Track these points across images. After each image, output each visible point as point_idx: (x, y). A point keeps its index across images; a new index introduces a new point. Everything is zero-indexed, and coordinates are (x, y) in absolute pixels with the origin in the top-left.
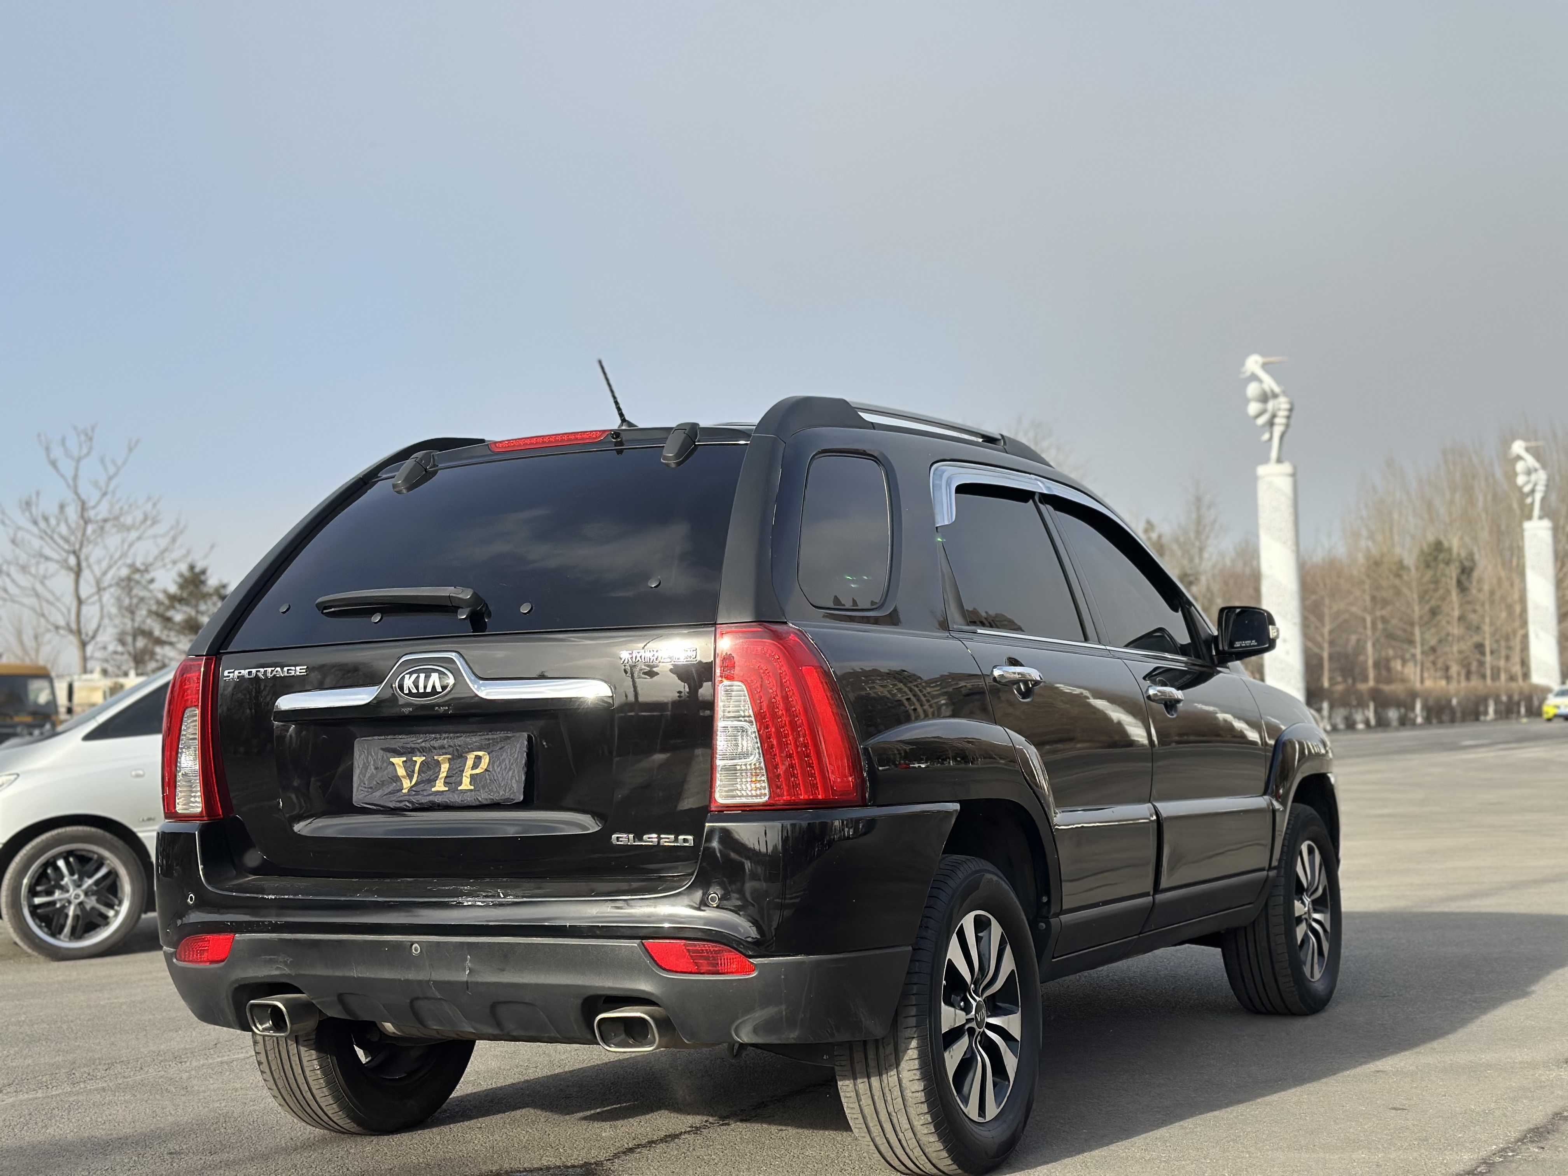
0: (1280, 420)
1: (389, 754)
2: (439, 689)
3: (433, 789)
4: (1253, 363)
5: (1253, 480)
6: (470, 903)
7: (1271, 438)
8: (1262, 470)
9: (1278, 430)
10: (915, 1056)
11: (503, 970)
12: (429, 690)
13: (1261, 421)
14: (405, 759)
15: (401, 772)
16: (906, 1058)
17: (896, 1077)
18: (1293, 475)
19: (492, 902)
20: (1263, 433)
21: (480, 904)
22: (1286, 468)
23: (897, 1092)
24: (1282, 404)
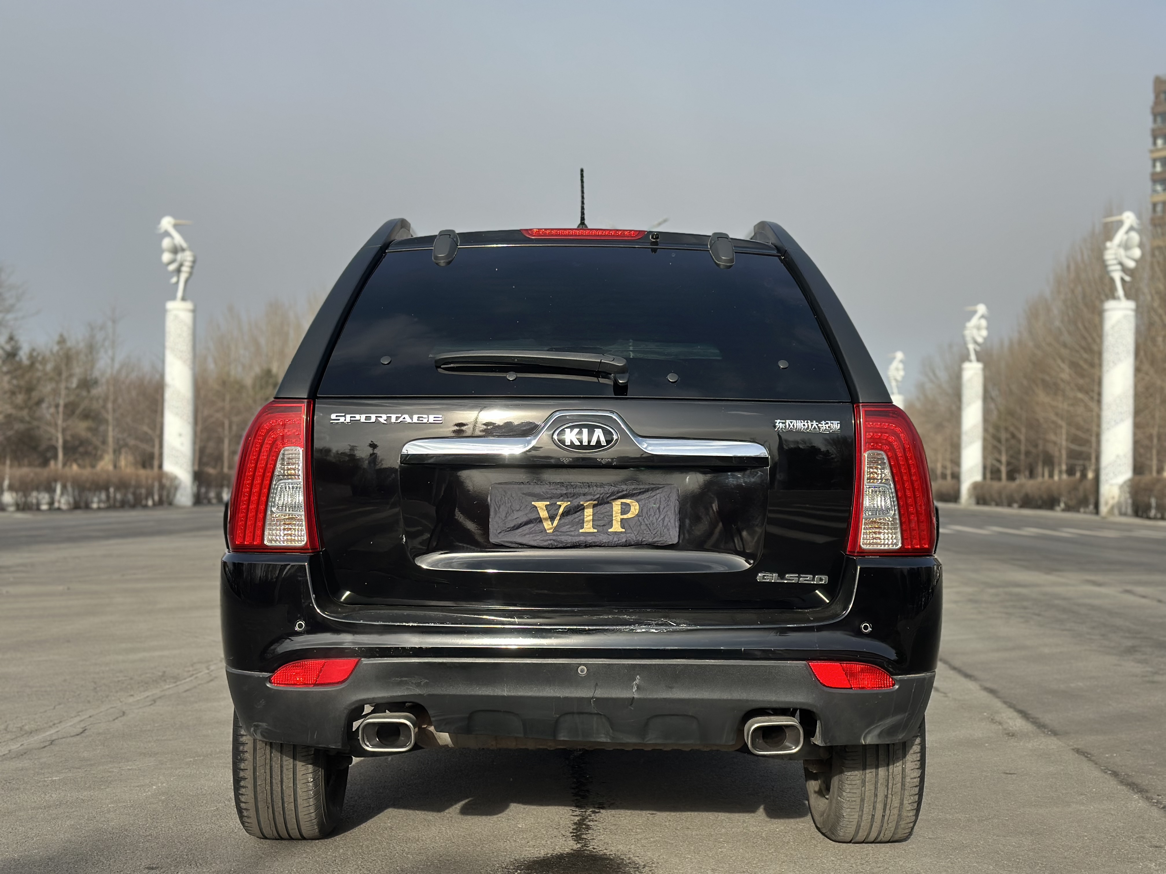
0: (185, 269)
1: (529, 498)
2: (604, 443)
3: (581, 531)
4: (167, 223)
5: (163, 312)
6: (643, 630)
7: (177, 283)
8: (170, 305)
9: (183, 276)
10: (918, 750)
11: (671, 688)
12: (593, 443)
13: (172, 267)
14: (548, 503)
15: (544, 514)
16: (911, 751)
17: (900, 768)
18: (194, 311)
19: (666, 629)
20: (171, 277)
21: (654, 631)
22: (189, 305)
23: (899, 778)
24: (187, 257)
